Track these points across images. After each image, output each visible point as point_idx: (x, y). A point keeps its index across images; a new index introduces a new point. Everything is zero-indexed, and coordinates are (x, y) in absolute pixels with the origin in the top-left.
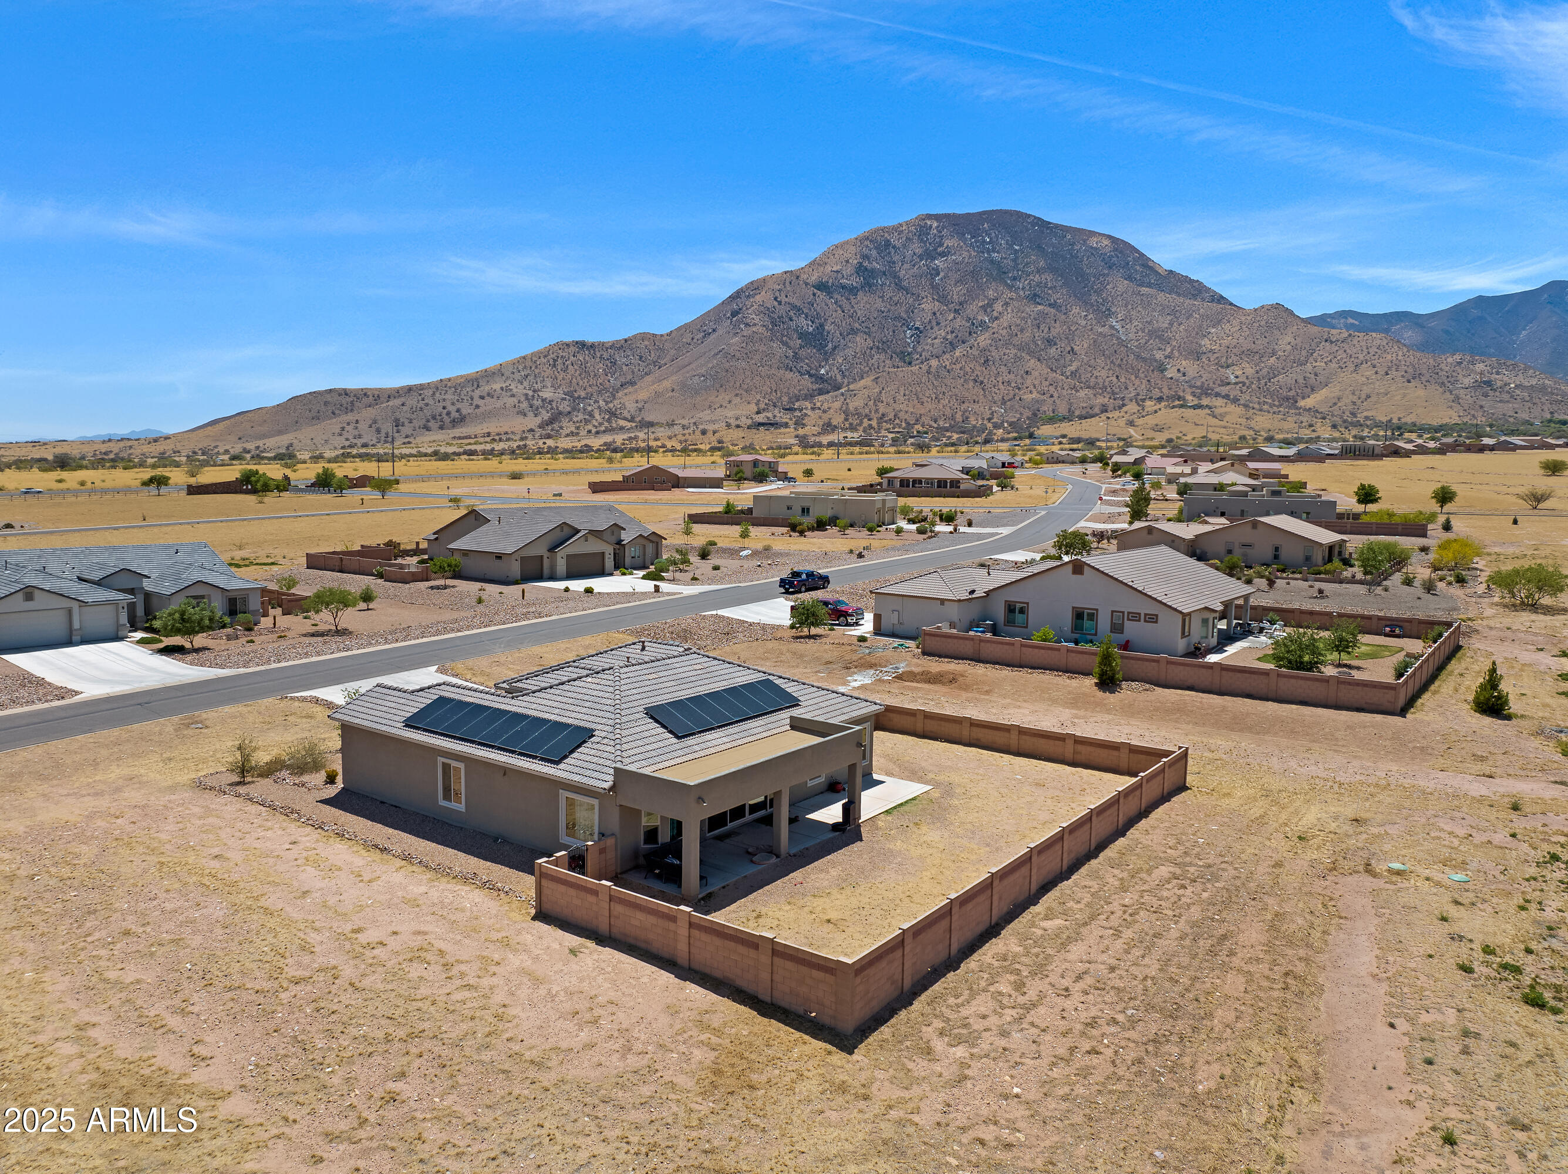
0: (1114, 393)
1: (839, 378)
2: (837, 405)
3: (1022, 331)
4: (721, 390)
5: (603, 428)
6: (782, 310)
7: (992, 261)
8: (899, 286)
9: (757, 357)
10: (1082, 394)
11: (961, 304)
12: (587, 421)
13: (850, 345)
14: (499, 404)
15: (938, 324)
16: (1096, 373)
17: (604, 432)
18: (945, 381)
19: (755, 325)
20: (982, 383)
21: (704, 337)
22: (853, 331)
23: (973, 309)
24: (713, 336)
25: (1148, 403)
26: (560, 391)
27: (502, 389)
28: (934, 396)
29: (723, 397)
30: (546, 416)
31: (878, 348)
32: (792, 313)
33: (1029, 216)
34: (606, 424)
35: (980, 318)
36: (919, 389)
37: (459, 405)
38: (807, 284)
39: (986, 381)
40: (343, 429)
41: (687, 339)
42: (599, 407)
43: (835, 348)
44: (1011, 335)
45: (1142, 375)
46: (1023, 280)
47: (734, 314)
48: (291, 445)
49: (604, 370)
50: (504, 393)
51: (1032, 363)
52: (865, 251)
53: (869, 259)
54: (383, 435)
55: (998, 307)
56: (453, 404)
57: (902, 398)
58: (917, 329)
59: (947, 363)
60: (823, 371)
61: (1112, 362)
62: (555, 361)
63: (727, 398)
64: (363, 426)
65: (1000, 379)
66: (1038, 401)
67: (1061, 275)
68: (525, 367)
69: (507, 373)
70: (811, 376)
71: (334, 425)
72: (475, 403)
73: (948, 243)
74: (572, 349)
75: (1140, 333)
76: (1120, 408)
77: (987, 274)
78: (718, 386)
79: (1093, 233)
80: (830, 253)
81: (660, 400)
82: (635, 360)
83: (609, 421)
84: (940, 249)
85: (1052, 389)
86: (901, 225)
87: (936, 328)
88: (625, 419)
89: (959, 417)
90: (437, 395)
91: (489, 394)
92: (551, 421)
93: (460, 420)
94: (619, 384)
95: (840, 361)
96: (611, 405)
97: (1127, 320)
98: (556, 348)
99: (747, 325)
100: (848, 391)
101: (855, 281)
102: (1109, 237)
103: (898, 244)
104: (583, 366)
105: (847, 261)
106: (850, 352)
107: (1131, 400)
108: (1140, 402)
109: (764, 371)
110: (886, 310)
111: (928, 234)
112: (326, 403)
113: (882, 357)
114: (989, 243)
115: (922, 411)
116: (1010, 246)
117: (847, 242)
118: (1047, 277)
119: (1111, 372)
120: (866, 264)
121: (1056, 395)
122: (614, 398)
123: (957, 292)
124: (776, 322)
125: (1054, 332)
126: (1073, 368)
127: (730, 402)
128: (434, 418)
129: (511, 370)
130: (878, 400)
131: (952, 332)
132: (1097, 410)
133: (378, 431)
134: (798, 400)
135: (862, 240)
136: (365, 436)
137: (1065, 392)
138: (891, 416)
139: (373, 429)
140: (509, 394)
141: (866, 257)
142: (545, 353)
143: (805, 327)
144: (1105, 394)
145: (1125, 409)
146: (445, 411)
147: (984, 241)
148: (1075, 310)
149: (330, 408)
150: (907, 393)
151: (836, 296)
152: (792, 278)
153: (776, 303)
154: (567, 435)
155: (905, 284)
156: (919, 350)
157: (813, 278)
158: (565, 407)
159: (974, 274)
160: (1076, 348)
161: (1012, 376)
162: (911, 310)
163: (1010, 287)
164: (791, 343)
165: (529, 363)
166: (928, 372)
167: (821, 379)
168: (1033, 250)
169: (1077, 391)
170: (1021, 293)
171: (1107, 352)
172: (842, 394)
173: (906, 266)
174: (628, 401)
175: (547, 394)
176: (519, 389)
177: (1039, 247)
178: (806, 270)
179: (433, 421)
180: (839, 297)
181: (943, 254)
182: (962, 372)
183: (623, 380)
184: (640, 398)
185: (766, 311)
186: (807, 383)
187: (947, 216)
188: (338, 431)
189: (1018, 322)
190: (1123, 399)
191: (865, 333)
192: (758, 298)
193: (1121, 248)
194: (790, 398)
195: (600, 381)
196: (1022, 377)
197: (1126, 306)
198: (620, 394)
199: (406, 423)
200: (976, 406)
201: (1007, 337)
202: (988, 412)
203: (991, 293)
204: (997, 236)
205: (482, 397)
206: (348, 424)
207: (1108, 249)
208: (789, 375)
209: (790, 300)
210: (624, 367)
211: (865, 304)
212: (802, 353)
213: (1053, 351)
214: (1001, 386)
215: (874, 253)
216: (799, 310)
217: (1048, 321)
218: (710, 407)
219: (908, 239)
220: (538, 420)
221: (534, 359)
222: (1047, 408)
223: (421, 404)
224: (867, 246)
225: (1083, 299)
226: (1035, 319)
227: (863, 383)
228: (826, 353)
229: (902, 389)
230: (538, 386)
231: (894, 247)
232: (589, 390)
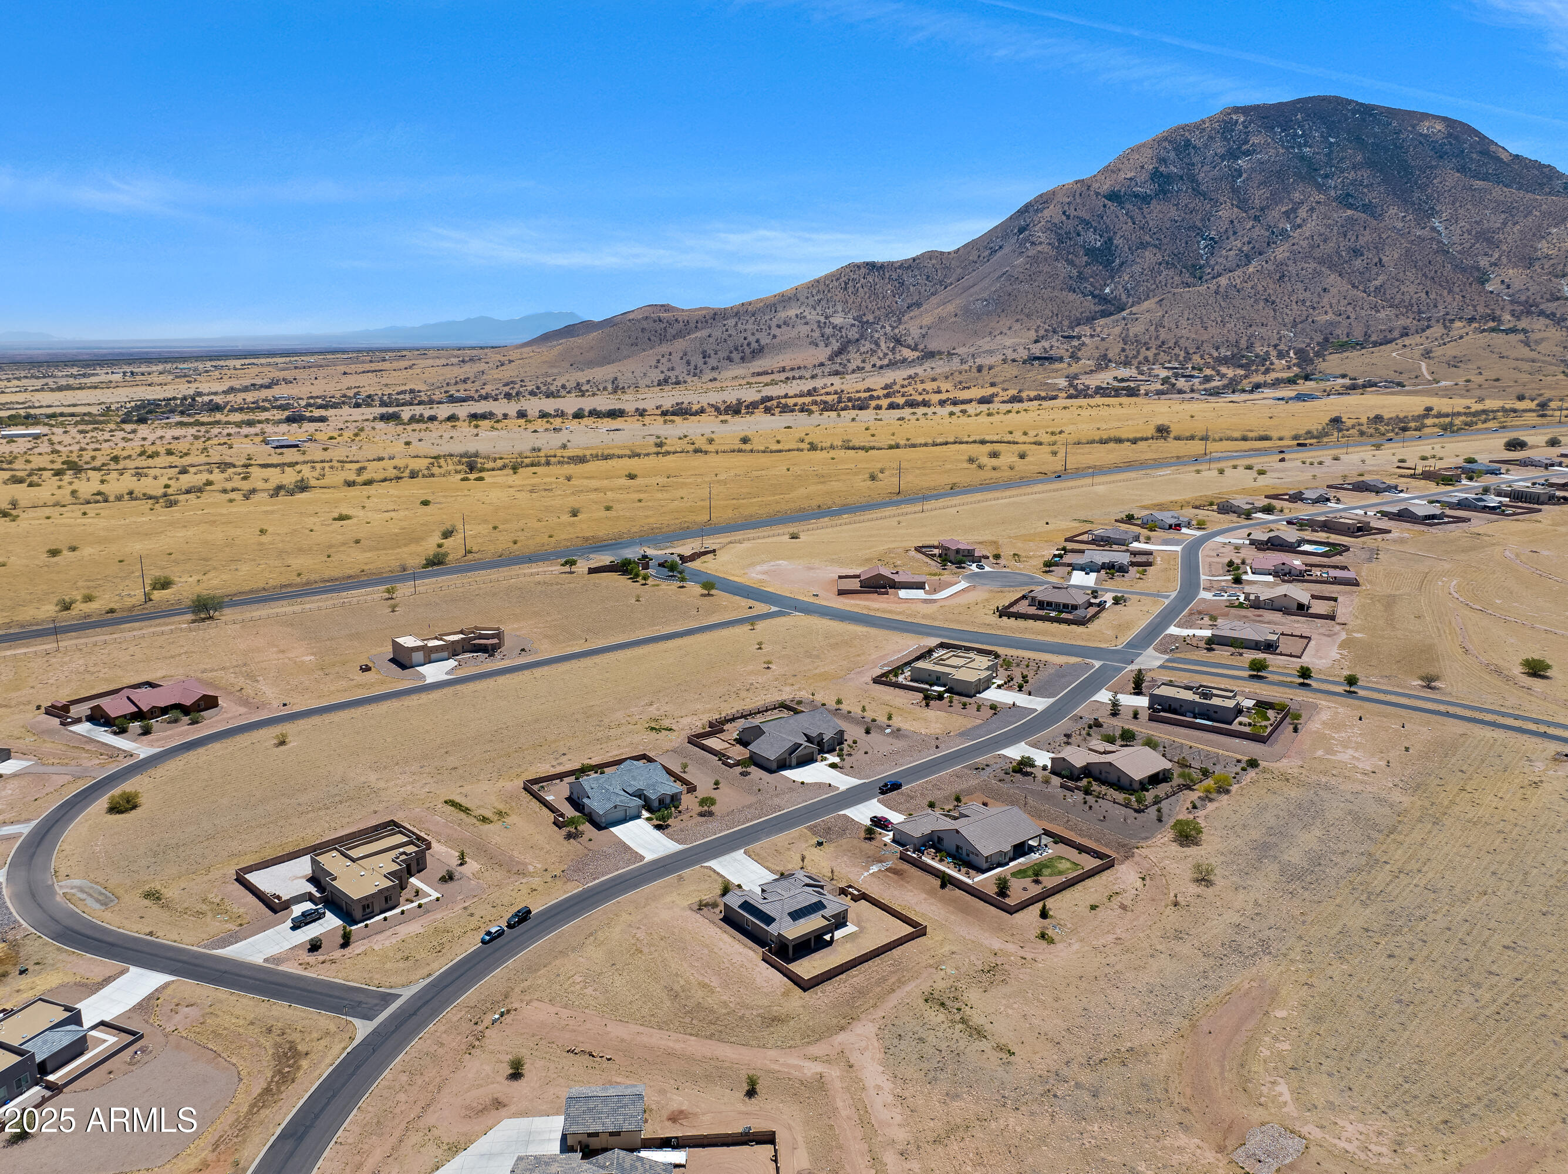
0: (1420, 312)
1: (1124, 297)
2: (1117, 330)
3: (1325, 241)
4: (1003, 315)
5: (886, 362)
6: (1069, 225)
7: (1302, 158)
8: (1197, 192)
9: (1041, 278)
10: (1382, 315)
11: (1262, 209)
12: (873, 352)
13: (1138, 260)
14: (793, 333)
15: (1235, 233)
16: (1403, 288)
17: (888, 366)
18: (1234, 302)
19: (1041, 243)
20: (1273, 303)
21: (991, 254)
22: (1143, 246)
23: (1275, 214)
24: (999, 254)
25: (1458, 324)
26: (850, 316)
27: (797, 316)
28: (1219, 319)
29: (1005, 322)
30: (835, 345)
31: (1167, 263)
32: (1080, 228)
33: (1350, 102)
34: (891, 356)
35: (1281, 226)
36: (1204, 312)
37: (758, 335)
38: (1097, 194)
39: (1278, 300)
40: (658, 361)
41: (973, 257)
42: (885, 334)
43: (1122, 264)
44: (1312, 247)
45: (1457, 290)
46: (1335, 177)
47: (1022, 230)
48: (616, 379)
49: (892, 291)
50: (799, 320)
51: (1332, 279)
52: (1163, 153)
53: (1165, 163)
54: (692, 367)
55: (1302, 213)
56: (753, 334)
57: (1185, 323)
58: (1212, 239)
59: (1238, 281)
60: (1107, 290)
61: (1424, 275)
62: (846, 284)
63: (1008, 324)
64: (676, 357)
65: (1294, 298)
66: (1331, 324)
67: (1381, 171)
68: (819, 291)
69: (802, 299)
70: (1094, 297)
71: (651, 355)
72: (773, 332)
73: (1255, 140)
74: (863, 270)
75: (1466, 236)
76: (1423, 330)
77: (1295, 174)
78: (999, 310)
79: (1425, 116)
80: (1125, 158)
81: (943, 326)
82: (921, 280)
83: (893, 350)
84: (1244, 147)
85: (1350, 308)
86: (1204, 122)
87: (1232, 238)
88: (909, 347)
89: (1243, 343)
90: (739, 325)
91: (785, 323)
92: (839, 352)
93: (758, 352)
94: (906, 305)
95: (1126, 278)
96: (897, 331)
97: (1454, 219)
98: (848, 270)
99: (1033, 243)
100: (1131, 313)
101: (1148, 189)
102: (1445, 119)
103: (1199, 144)
104: (872, 287)
105: (1142, 167)
106: (1137, 269)
107: (1438, 321)
108: (1447, 322)
109: (1047, 293)
110: (1180, 219)
111: (1233, 130)
112: (643, 330)
113: (1171, 273)
114: (1301, 136)
115: (1205, 338)
116: (1325, 138)
117: (1143, 145)
118: (1365, 174)
119: (1421, 287)
120: (1162, 169)
121: (1353, 316)
122: (900, 323)
123: (1258, 196)
124: (1062, 238)
125: (1362, 241)
126: (1377, 283)
127: (1010, 328)
128: (736, 349)
129: (806, 294)
130: (1160, 325)
131: (1249, 243)
132: (1396, 334)
133: (688, 363)
134: (1079, 324)
135: (1160, 141)
136: (677, 368)
137: (1363, 313)
138: (1171, 344)
139: (684, 361)
140: (803, 321)
141: (1163, 161)
142: (836, 276)
143: (1093, 242)
144: (1410, 314)
145: (1428, 332)
146: (746, 342)
147: (1296, 135)
148: (1393, 211)
149: (647, 335)
150: (1191, 316)
151: (1128, 206)
152: (1084, 186)
153: (1064, 218)
154: (853, 372)
155: (1203, 188)
156: (1212, 262)
157: (1105, 187)
158: (853, 334)
159: (1280, 175)
160: (1385, 259)
161: (1308, 294)
162: (1207, 218)
163: (1320, 188)
164: (1077, 261)
165: (822, 287)
166: (1217, 293)
167: (1103, 299)
168: (1351, 142)
169: (1378, 311)
170: (1333, 193)
171: (1420, 263)
172: (1124, 319)
173: (1206, 168)
174: (912, 327)
175: (837, 320)
176: (812, 316)
177: (1358, 139)
178: (1098, 178)
179: (735, 352)
180: (1131, 207)
181: (1247, 153)
182: (1253, 291)
183: (909, 301)
184: (924, 323)
185: (1053, 228)
186: (1090, 305)
187: (1256, 108)
188: (654, 363)
189: (1323, 231)
190: (1429, 319)
191: (1155, 246)
192: (1046, 213)
193: (1458, 131)
194: (1071, 323)
195: (888, 303)
196: (1319, 295)
197: (1453, 203)
198: (906, 318)
199: (712, 355)
200: (1263, 330)
201: (1307, 250)
202: (1276, 337)
203: (1297, 196)
204: (1310, 128)
205: (779, 326)
206: (663, 356)
207: (1440, 135)
208: (1072, 296)
209: (1079, 213)
210: (912, 288)
211: (1159, 213)
212: (1088, 271)
213: (1358, 263)
214: (1294, 306)
215: (1172, 155)
216: (1087, 223)
217: (1357, 228)
218: (990, 333)
219: (1211, 138)
220: (828, 351)
221: (827, 282)
222: (1341, 332)
223: (725, 336)
224: (1165, 148)
225: (1404, 199)
226: (1342, 226)
227: (1146, 305)
228: (1112, 270)
229: (1186, 313)
230: (829, 312)
231: (1194, 147)
232: (877, 313)
